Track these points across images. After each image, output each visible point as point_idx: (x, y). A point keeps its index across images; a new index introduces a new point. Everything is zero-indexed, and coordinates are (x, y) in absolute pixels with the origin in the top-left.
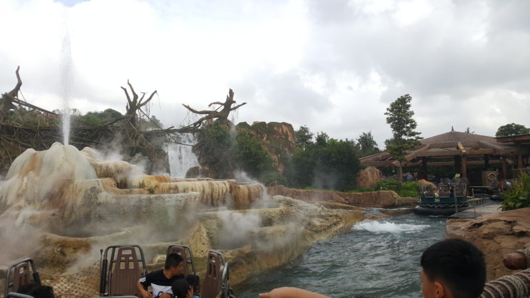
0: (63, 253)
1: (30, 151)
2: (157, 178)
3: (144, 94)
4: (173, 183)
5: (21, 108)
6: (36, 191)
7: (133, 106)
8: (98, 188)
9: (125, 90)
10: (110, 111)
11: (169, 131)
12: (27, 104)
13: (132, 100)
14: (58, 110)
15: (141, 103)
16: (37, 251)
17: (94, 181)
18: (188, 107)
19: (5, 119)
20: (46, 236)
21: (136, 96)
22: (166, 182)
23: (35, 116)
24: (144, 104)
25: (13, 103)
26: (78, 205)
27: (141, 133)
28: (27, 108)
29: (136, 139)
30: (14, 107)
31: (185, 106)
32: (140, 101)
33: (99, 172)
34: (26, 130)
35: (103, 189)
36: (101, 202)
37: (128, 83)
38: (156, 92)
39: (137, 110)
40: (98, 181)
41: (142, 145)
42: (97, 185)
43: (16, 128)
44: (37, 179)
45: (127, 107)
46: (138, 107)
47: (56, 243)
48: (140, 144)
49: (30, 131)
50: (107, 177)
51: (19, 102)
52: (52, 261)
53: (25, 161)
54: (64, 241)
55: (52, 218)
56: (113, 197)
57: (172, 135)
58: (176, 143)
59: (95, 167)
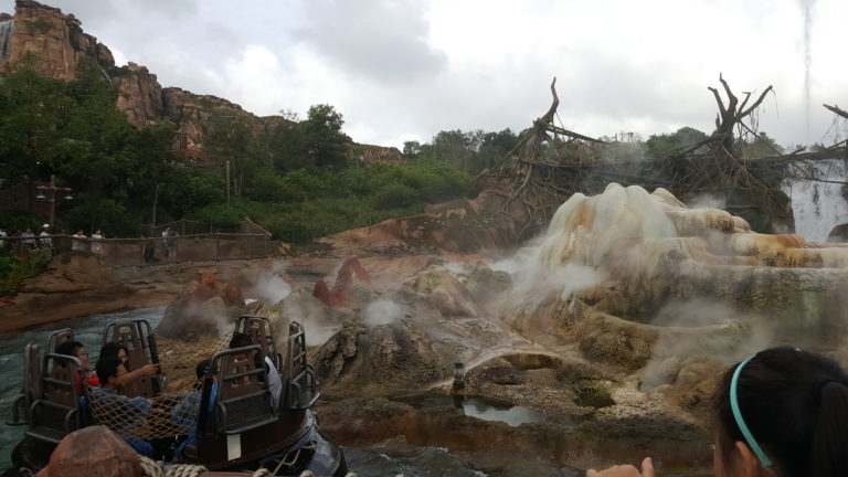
0: (629, 345)
1: (578, 197)
2: (779, 240)
3: (749, 94)
4: (810, 250)
5: (557, 139)
6: (588, 253)
7: (730, 117)
8: (680, 251)
9: (715, 91)
10: (686, 131)
11: (794, 157)
12: (565, 132)
13: (727, 107)
14: (606, 137)
15: (744, 110)
16: (592, 338)
17: (671, 241)
18: (836, 110)
19: (538, 155)
20: (604, 318)
21: (733, 100)
22: (798, 246)
23: (576, 147)
24: (748, 112)
25: (548, 132)
26: (650, 277)
27: (742, 163)
28: (566, 138)
29: (733, 174)
30: (548, 138)
31: (830, 108)
32: (740, 109)
33: (680, 228)
34: (564, 169)
35: (688, 255)
36: (687, 273)
37: (722, 80)
38: (770, 88)
39: (736, 125)
40: (680, 242)
41: (744, 186)
42: (678, 248)
43: (551, 168)
44: (588, 236)
45: (718, 121)
46: (738, 118)
47: (620, 330)
48: (739, 182)
49: (569, 170)
50: (693, 235)
51: (555, 130)
52: (614, 355)
53: (572, 211)
54: (631, 327)
55: (611, 293)
56: (705, 268)
57: (801, 165)
58: (807, 178)
59: (674, 218)
